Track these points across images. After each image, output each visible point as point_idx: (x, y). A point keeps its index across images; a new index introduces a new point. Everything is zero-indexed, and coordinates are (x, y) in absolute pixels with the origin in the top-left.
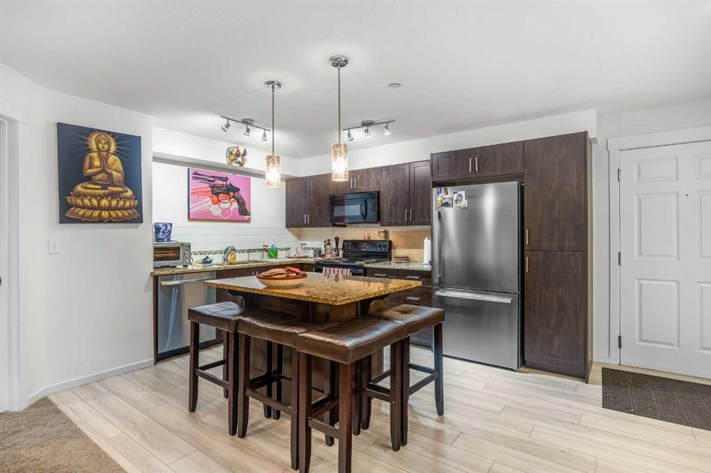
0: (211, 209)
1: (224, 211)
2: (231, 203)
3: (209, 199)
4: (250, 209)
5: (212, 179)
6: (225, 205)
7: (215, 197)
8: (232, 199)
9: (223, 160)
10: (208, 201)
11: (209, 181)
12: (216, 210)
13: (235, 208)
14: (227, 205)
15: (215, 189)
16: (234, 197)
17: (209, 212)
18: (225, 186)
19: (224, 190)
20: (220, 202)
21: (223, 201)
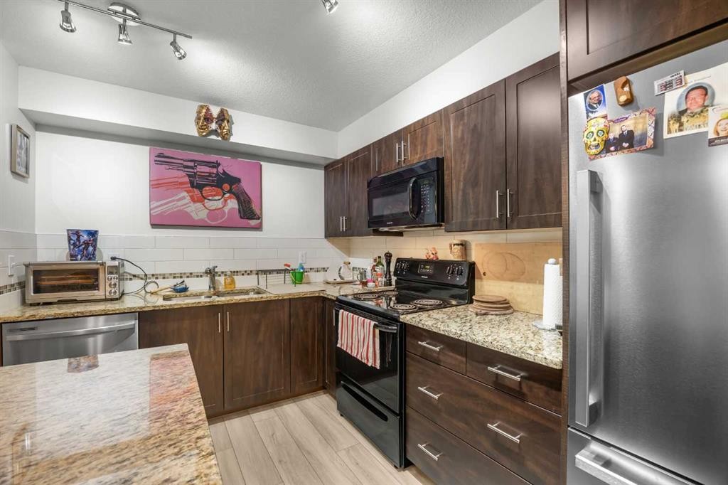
0: (188, 210)
1: (212, 213)
2: (226, 201)
3: (185, 194)
5: (191, 164)
6: (214, 204)
7: (197, 192)
8: (227, 195)
9: (191, 130)
10: (184, 198)
11: (188, 167)
12: (198, 212)
13: (233, 209)
14: (219, 204)
15: (197, 181)
16: (230, 191)
17: (187, 215)
18: (214, 175)
19: (213, 181)
20: (205, 198)
21: (210, 198)
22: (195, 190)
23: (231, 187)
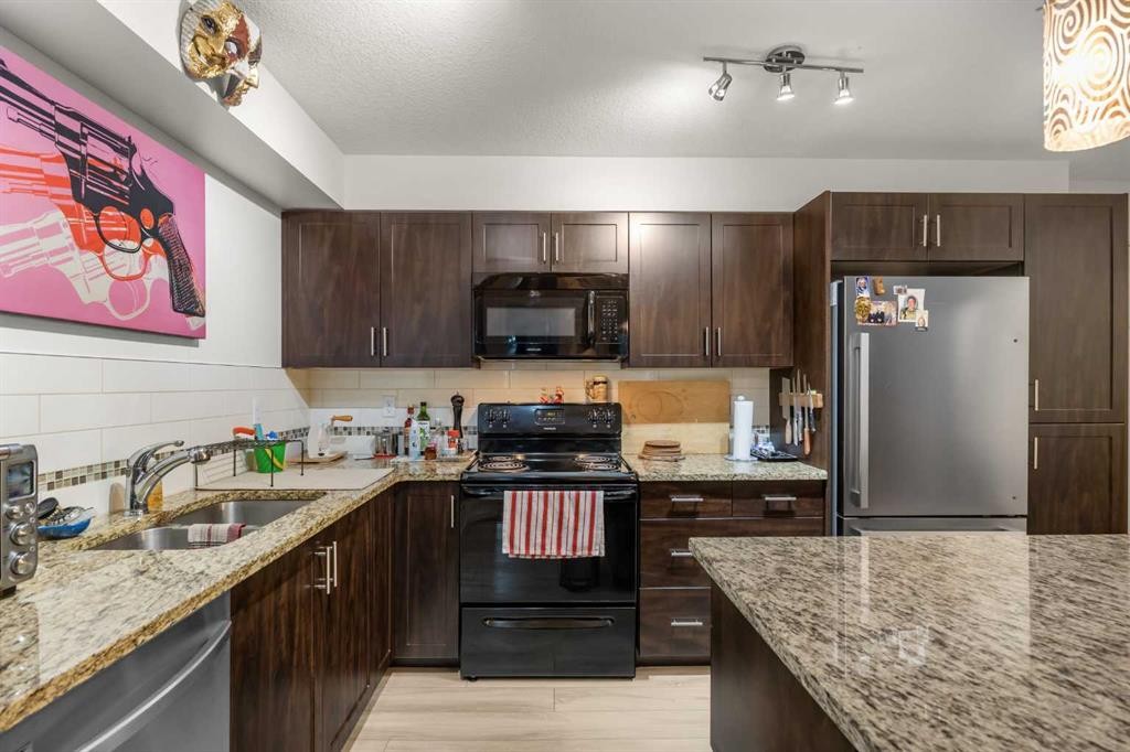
0: (68, 270)
1: (121, 287)
2: (147, 257)
3: (57, 216)
4: (204, 291)
5: (75, 126)
6: (125, 262)
7: (86, 218)
8: (149, 242)
9: (165, 42)
10: (53, 230)
11: (60, 129)
12: (89, 279)
13: (158, 282)
14: (134, 264)
15: (88, 183)
16: (154, 233)
17: (64, 286)
18: (124, 177)
19: (122, 194)
20: (107, 242)
21: (116, 242)
22: (84, 210)
23: (156, 222)
